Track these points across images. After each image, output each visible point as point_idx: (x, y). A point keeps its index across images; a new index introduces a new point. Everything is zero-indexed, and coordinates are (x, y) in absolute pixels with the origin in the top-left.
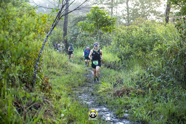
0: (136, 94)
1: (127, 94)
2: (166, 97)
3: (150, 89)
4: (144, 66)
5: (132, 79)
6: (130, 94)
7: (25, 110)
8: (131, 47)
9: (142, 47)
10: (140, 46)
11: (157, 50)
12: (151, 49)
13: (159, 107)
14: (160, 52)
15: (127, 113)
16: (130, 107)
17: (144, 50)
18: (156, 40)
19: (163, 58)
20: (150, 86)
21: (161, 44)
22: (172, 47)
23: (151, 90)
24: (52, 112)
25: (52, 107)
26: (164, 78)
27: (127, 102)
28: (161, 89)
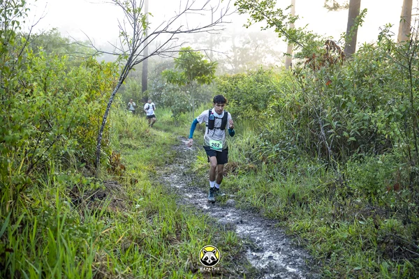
0: (246, 170)
1: (233, 171)
2: (285, 173)
3: (264, 163)
4: (257, 130)
5: (240, 150)
6: (236, 171)
7: (84, 201)
8: (238, 104)
9: (253, 104)
10: (250, 102)
11: (273, 107)
12: (266, 107)
13: (275, 187)
14: (278, 109)
15: (233, 198)
16: (237, 190)
17: (256, 108)
18: (272, 93)
19: (281, 118)
20: (263, 159)
21: (277, 99)
22: (292, 103)
23: (266, 163)
24: (124, 203)
25: (123, 194)
26: (283, 146)
27: (233, 183)
28: (279, 161)
